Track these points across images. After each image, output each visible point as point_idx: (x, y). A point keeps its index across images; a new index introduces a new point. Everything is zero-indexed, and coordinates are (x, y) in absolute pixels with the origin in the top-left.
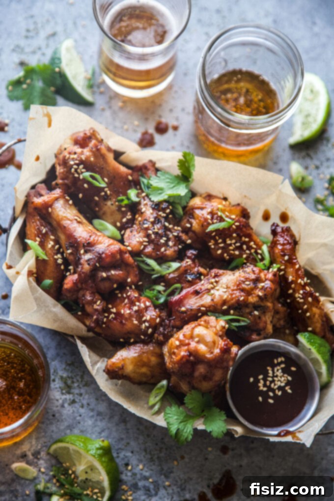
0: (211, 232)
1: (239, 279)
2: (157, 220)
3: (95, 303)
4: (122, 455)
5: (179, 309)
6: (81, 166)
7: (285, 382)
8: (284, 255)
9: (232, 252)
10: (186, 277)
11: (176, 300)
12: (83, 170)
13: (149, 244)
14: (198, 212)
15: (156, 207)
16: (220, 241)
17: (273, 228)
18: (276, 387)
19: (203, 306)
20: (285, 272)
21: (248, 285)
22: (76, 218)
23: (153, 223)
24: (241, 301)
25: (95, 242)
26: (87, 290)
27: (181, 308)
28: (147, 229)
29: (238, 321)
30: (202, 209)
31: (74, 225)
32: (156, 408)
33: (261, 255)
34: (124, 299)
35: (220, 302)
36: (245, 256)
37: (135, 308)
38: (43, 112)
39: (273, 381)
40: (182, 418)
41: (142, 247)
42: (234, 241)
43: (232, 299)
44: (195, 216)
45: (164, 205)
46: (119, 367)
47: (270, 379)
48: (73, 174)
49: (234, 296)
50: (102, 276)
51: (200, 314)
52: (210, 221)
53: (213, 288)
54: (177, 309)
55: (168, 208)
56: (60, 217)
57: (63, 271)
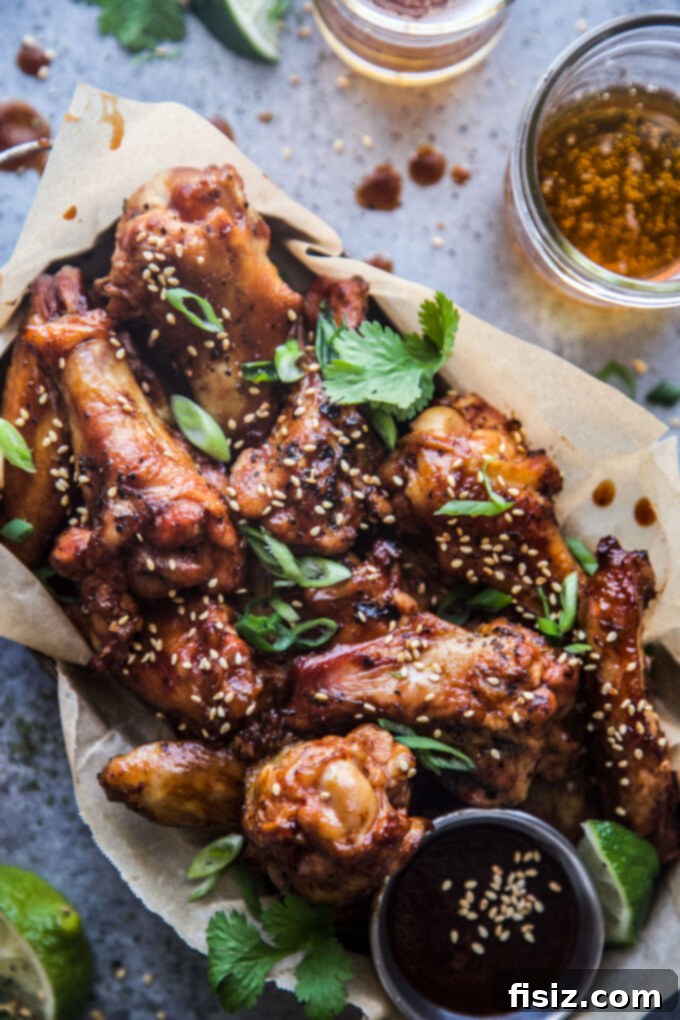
0: (448, 517)
1: (476, 662)
2: (323, 450)
3: (117, 617)
4: (110, 939)
5: (312, 692)
6: (169, 270)
7: (525, 912)
8: (608, 629)
9: (488, 571)
10: (356, 610)
11: (310, 668)
12: (174, 281)
13: (285, 509)
14: (430, 458)
15: (330, 416)
16: (466, 539)
17: (604, 549)
18: (500, 918)
19: (371, 700)
20: (599, 669)
21: (492, 685)
22: (122, 399)
23: (310, 457)
24: (466, 719)
25: (150, 477)
26: (105, 581)
27: (317, 690)
28: (291, 470)
29: (447, 756)
30: (441, 452)
31: (114, 419)
32: (204, 888)
33: (558, 595)
34: (191, 624)
35: (415, 704)
36: (516, 589)
37: (205, 664)
38: (105, 108)
39: (497, 903)
40: (246, 949)
41: (268, 509)
42: (499, 548)
43: (446, 705)
44: (421, 465)
45: (352, 418)
46: (131, 786)
47: (491, 895)
48: (146, 283)
49: (452, 700)
50: (144, 565)
51: (359, 716)
52: (450, 491)
53: (407, 662)
54: (308, 691)
55: (358, 427)
56: (82, 389)
57: (65, 509)
